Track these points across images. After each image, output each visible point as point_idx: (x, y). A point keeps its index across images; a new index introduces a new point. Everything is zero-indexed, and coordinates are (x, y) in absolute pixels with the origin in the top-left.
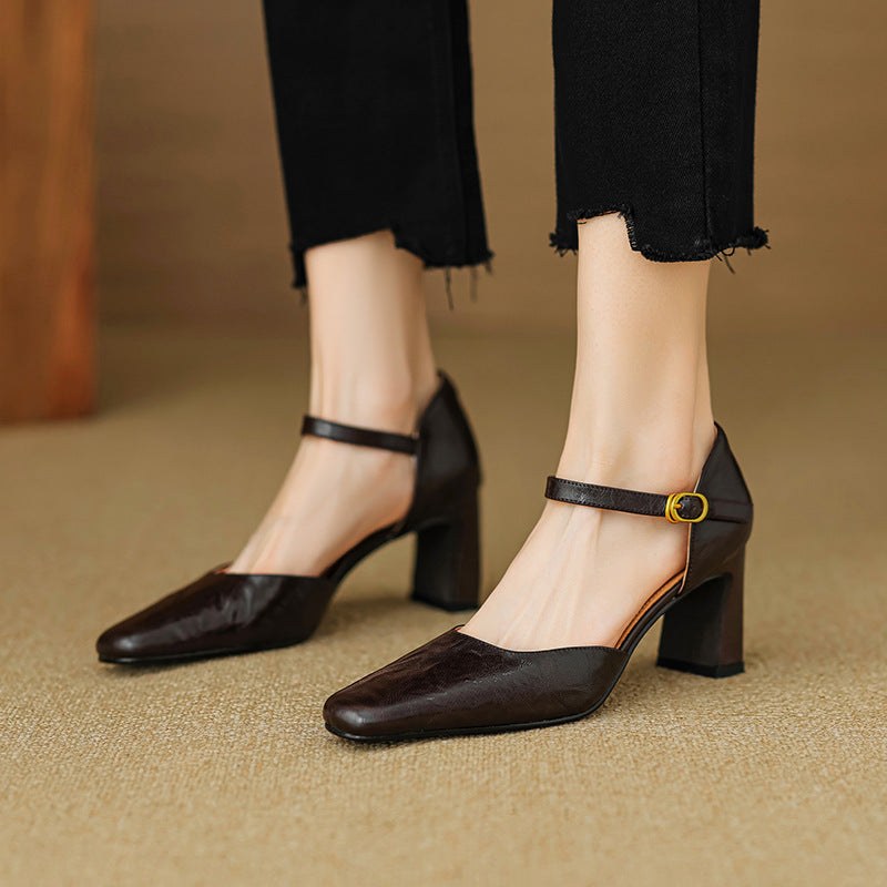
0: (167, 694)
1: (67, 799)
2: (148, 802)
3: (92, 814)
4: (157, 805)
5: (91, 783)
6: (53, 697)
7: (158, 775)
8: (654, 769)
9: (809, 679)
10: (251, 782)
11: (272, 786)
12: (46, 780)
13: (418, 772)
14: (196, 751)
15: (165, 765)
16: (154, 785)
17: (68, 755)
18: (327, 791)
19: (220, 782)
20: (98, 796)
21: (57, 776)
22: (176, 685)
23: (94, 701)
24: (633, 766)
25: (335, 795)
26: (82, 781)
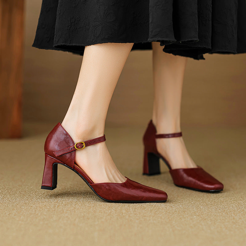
0: (36, 192)
1: (9, 212)
2: (29, 213)
3: (15, 215)
4: (31, 214)
5: (15, 209)
6: (8, 191)
7: (32, 208)
8: (156, 212)
9: (196, 196)
10: (56, 209)
11: (61, 210)
12: (4, 208)
13: (94, 209)
14: (42, 203)
15: (34, 206)
16: (31, 210)
17: (11, 202)
18: (75, 211)
19: (48, 209)
20: (17, 212)
21: (7, 207)
22: (38, 191)
23: (18, 192)
24: (150, 211)
25: (77, 212)
26: (13, 208)
